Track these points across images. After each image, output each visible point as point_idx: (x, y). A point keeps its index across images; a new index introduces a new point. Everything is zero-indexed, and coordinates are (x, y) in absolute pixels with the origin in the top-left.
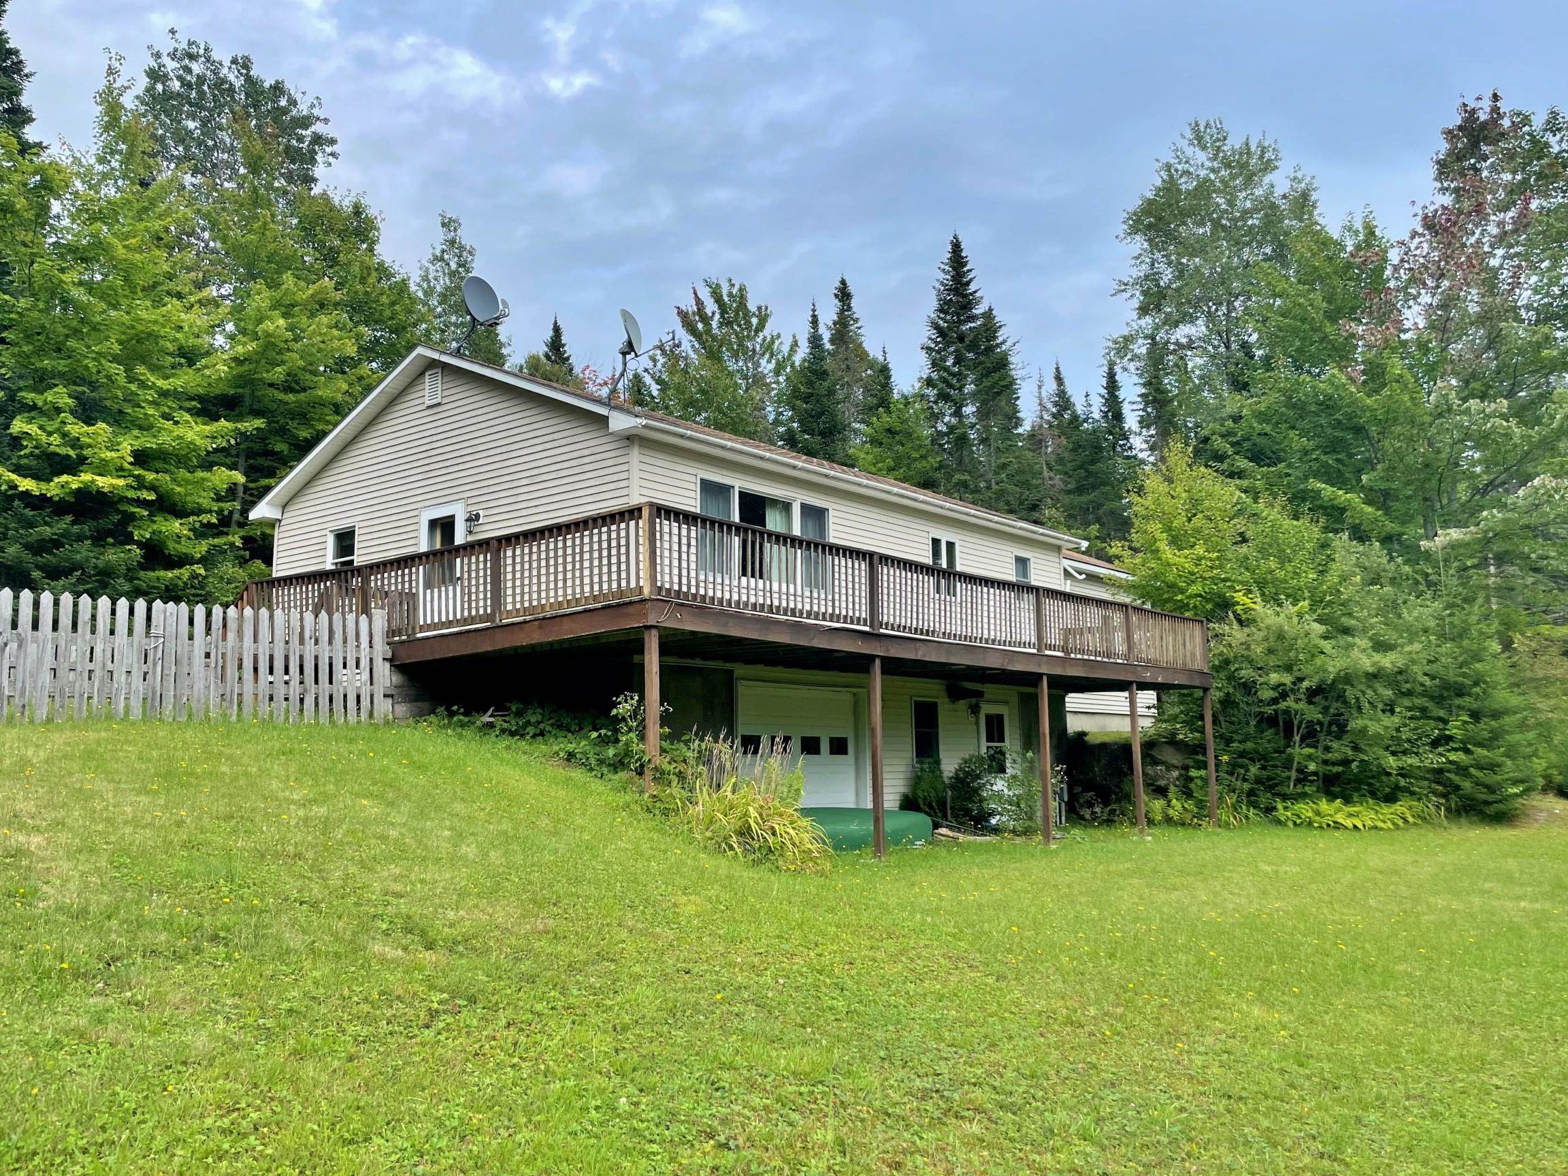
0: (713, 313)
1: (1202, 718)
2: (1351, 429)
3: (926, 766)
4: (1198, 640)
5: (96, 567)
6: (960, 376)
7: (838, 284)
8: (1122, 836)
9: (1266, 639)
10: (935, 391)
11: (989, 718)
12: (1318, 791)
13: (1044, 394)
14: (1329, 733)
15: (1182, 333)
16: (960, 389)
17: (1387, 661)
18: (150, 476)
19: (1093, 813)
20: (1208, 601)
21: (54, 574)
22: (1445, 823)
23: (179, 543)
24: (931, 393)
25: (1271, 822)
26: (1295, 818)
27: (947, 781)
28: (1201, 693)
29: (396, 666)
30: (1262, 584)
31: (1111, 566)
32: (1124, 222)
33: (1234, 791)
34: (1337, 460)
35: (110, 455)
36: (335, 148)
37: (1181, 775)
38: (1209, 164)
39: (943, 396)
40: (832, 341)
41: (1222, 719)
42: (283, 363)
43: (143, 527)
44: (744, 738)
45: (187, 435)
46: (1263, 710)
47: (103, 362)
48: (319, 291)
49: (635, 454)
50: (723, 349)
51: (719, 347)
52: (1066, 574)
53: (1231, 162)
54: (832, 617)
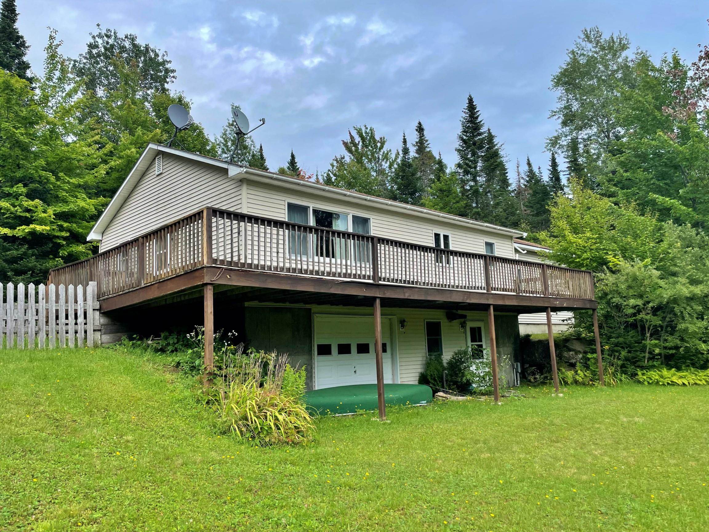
0: (359, 142)
1: (593, 325)
2: (672, 166)
3: (433, 357)
4: (588, 283)
5: (40, 270)
6: (475, 162)
7: (417, 125)
9: (627, 280)
10: (463, 170)
11: (472, 330)
12: (662, 364)
13: (521, 171)
14: (666, 332)
15: (583, 134)
16: (475, 168)
17: (698, 290)
18: (65, 225)
19: (535, 378)
20: (594, 261)
21: (19, 273)
24: (461, 171)
25: (635, 382)
26: (648, 380)
27: (445, 365)
28: (590, 312)
29: (102, 313)
30: (623, 251)
31: (540, 246)
32: (552, 81)
33: (613, 365)
34: (665, 184)
35: (43, 215)
36: (175, 74)
37: (583, 357)
38: (593, 50)
39: (466, 172)
40: (418, 152)
41: (604, 325)
43: (64, 250)
44: (319, 346)
45: (82, 204)
46: (628, 320)
47: (39, 170)
48: (155, 136)
49: (245, 190)
50: (364, 158)
51: (362, 157)
52: (516, 251)
53: (605, 47)
54: (345, 275)
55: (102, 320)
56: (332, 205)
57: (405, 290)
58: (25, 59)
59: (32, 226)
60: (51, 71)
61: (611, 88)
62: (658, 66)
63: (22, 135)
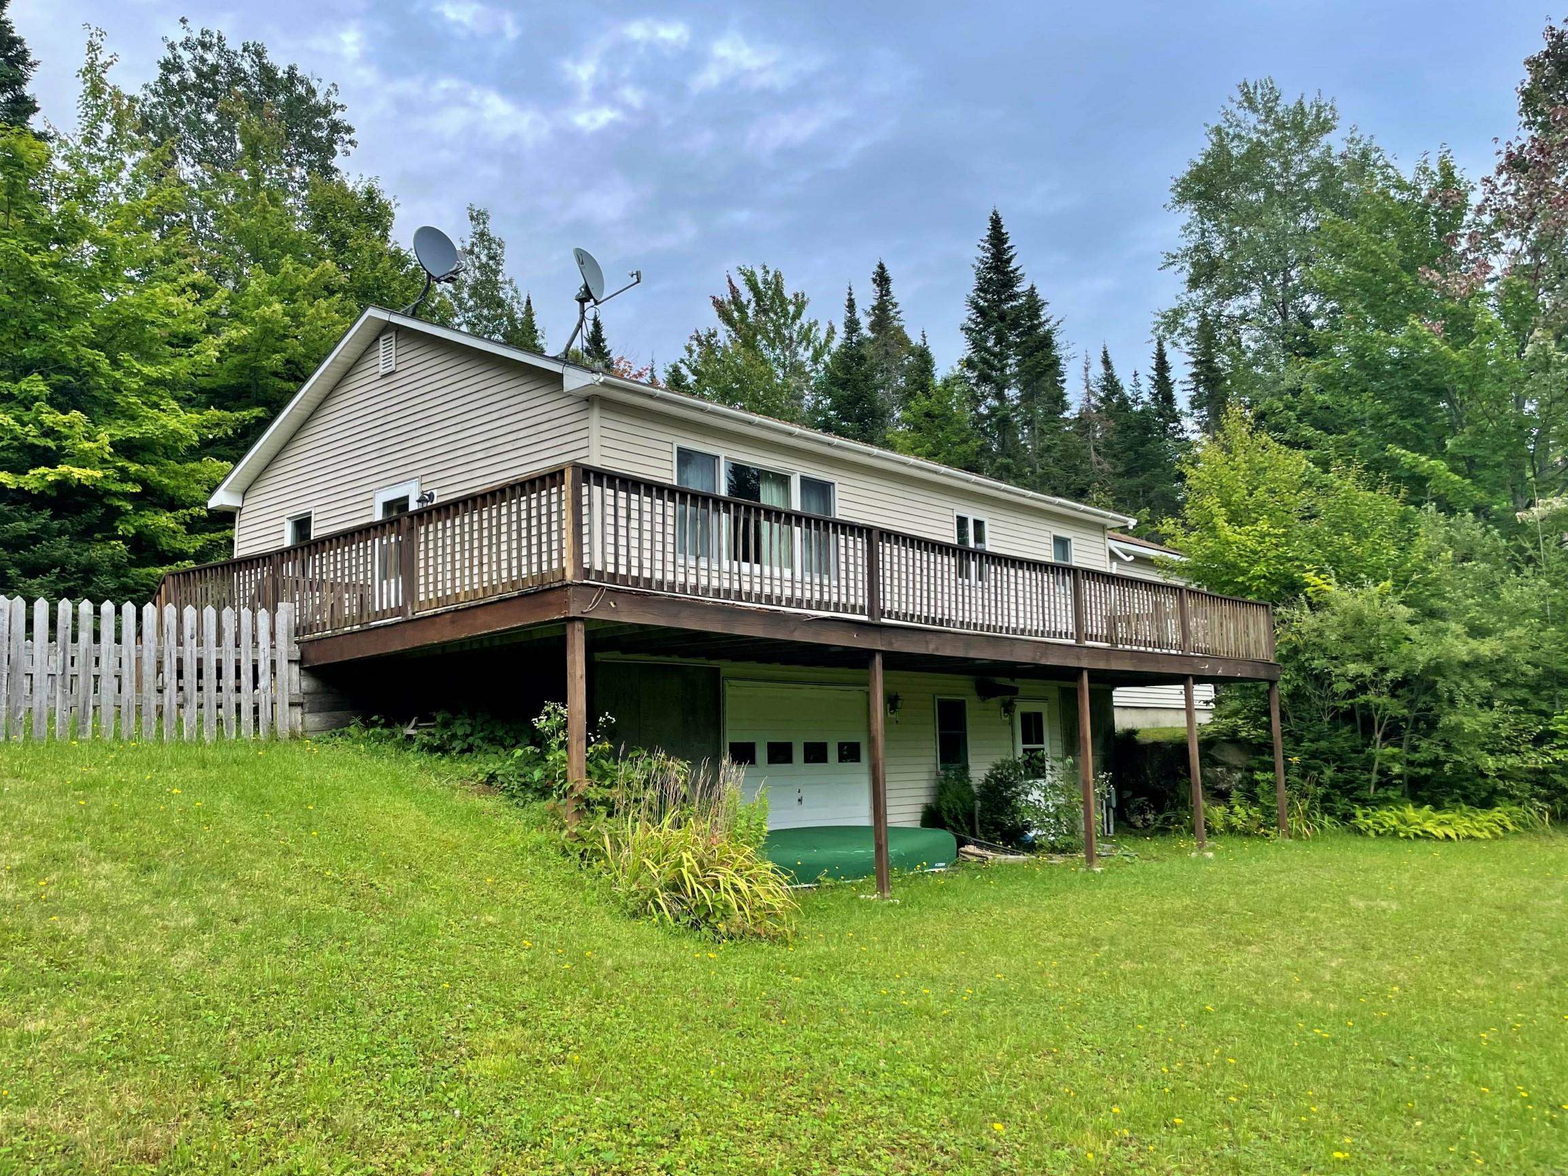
0: (749, 301)
1: (1267, 713)
2: (1431, 390)
3: (950, 773)
4: (1263, 626)
5: (78, 563)
6: (1002, 356)
7: (876, 269)
8: (1179, 851)
9: (1342, 624)
10: (976, 374)
11: (1026, 717)
12: (1403, 796)
13: (1091, 377)
14: (1416, 730)
15: (1234, 307)
16: (1002, 369)
17: (1486, 648)
18: (133, 468)
19: (1145, 820)
20: (1273, 583)
21: (32, 571)
22: (1551, 831)
23: (175, 538)
24: (972, 375)
25: (1349, 832)
26: (1377, 827)
27: (975, 789)
28: (1266, 686)
29: (306, 669)
30: (1336, 562)
31: (1162, 548)
32: (1172, 190)
33: (1306, 797)
34: (1415, 425)
35: (87, 445)
36: (353, 136)
37: (1244, 777)
38: (1261, 127)
39: (984, 378)
40: (873, 327)
41: (1290, 714)
42: (284, 350)
43: (128, 522)
44: (733, 747)
45: (173, 424)
46: (1338, 704)
47: (79, 347)
48: (321, 275)
49: (595, 418)
50: (759, 337)
51: (755, 335)
52: (1113, 555)
53: (1284, 123)
54: (820, 605)
55: (304, 684)
56: (760, 453)
57: (929, 637)
58: (28, 90)
59: (62, 469)
60: (93, 125)
61: (1295, 211)
62: (1408, 179)
63: (44, 266)
